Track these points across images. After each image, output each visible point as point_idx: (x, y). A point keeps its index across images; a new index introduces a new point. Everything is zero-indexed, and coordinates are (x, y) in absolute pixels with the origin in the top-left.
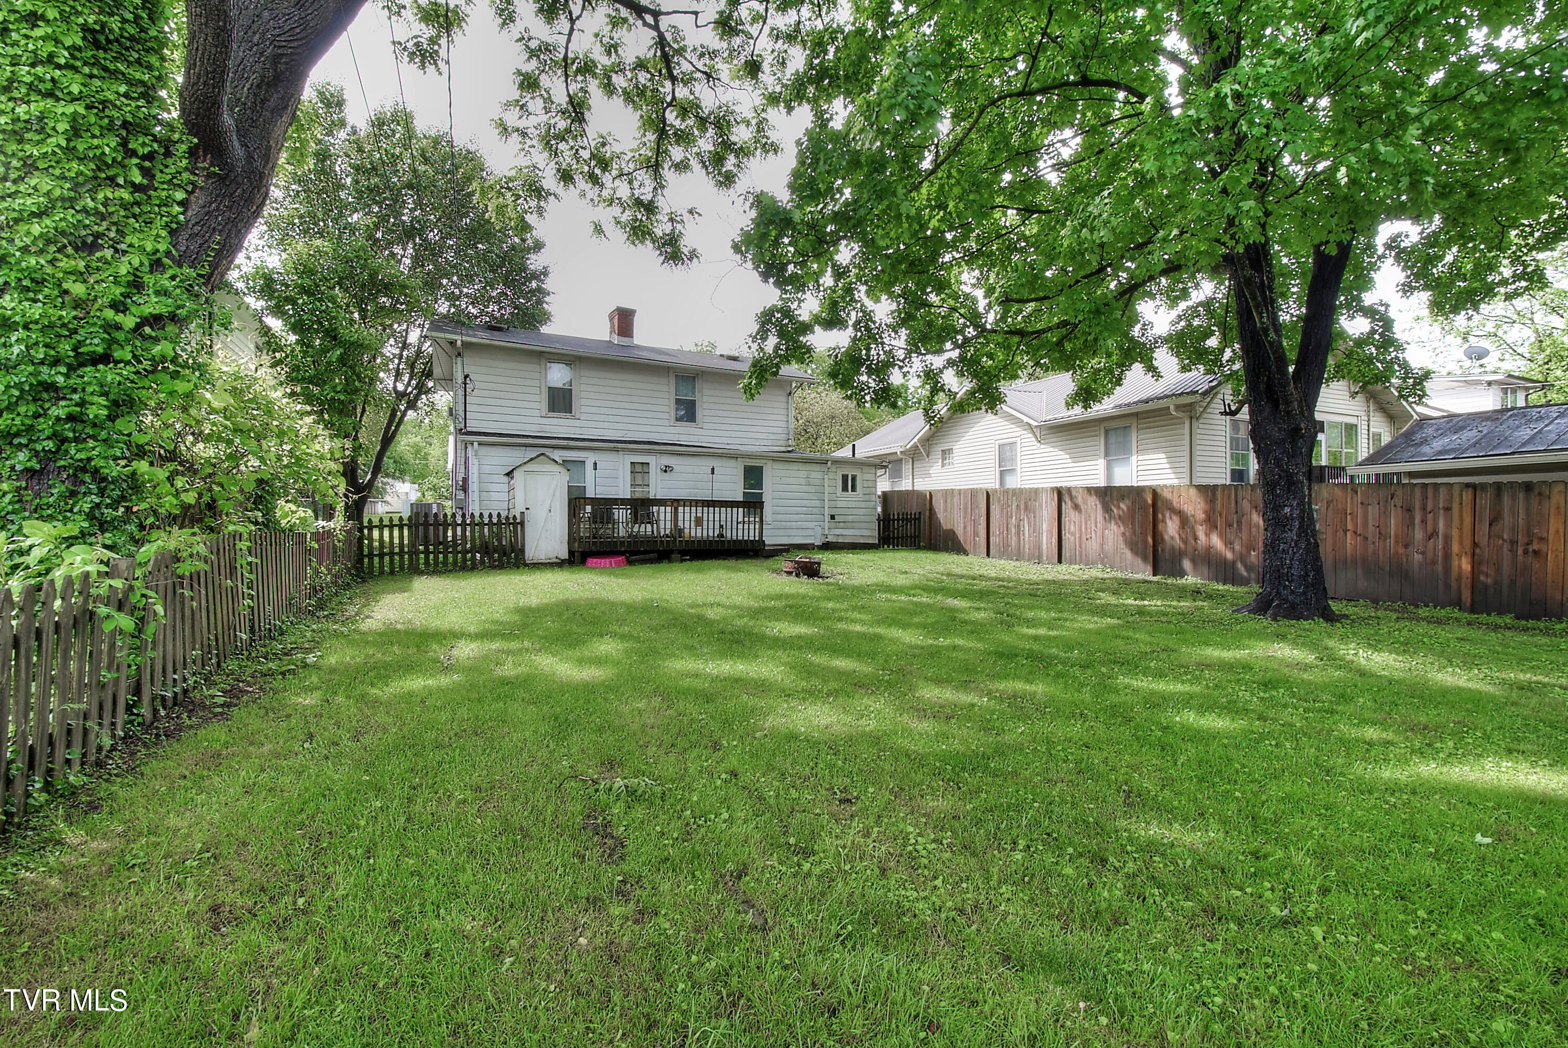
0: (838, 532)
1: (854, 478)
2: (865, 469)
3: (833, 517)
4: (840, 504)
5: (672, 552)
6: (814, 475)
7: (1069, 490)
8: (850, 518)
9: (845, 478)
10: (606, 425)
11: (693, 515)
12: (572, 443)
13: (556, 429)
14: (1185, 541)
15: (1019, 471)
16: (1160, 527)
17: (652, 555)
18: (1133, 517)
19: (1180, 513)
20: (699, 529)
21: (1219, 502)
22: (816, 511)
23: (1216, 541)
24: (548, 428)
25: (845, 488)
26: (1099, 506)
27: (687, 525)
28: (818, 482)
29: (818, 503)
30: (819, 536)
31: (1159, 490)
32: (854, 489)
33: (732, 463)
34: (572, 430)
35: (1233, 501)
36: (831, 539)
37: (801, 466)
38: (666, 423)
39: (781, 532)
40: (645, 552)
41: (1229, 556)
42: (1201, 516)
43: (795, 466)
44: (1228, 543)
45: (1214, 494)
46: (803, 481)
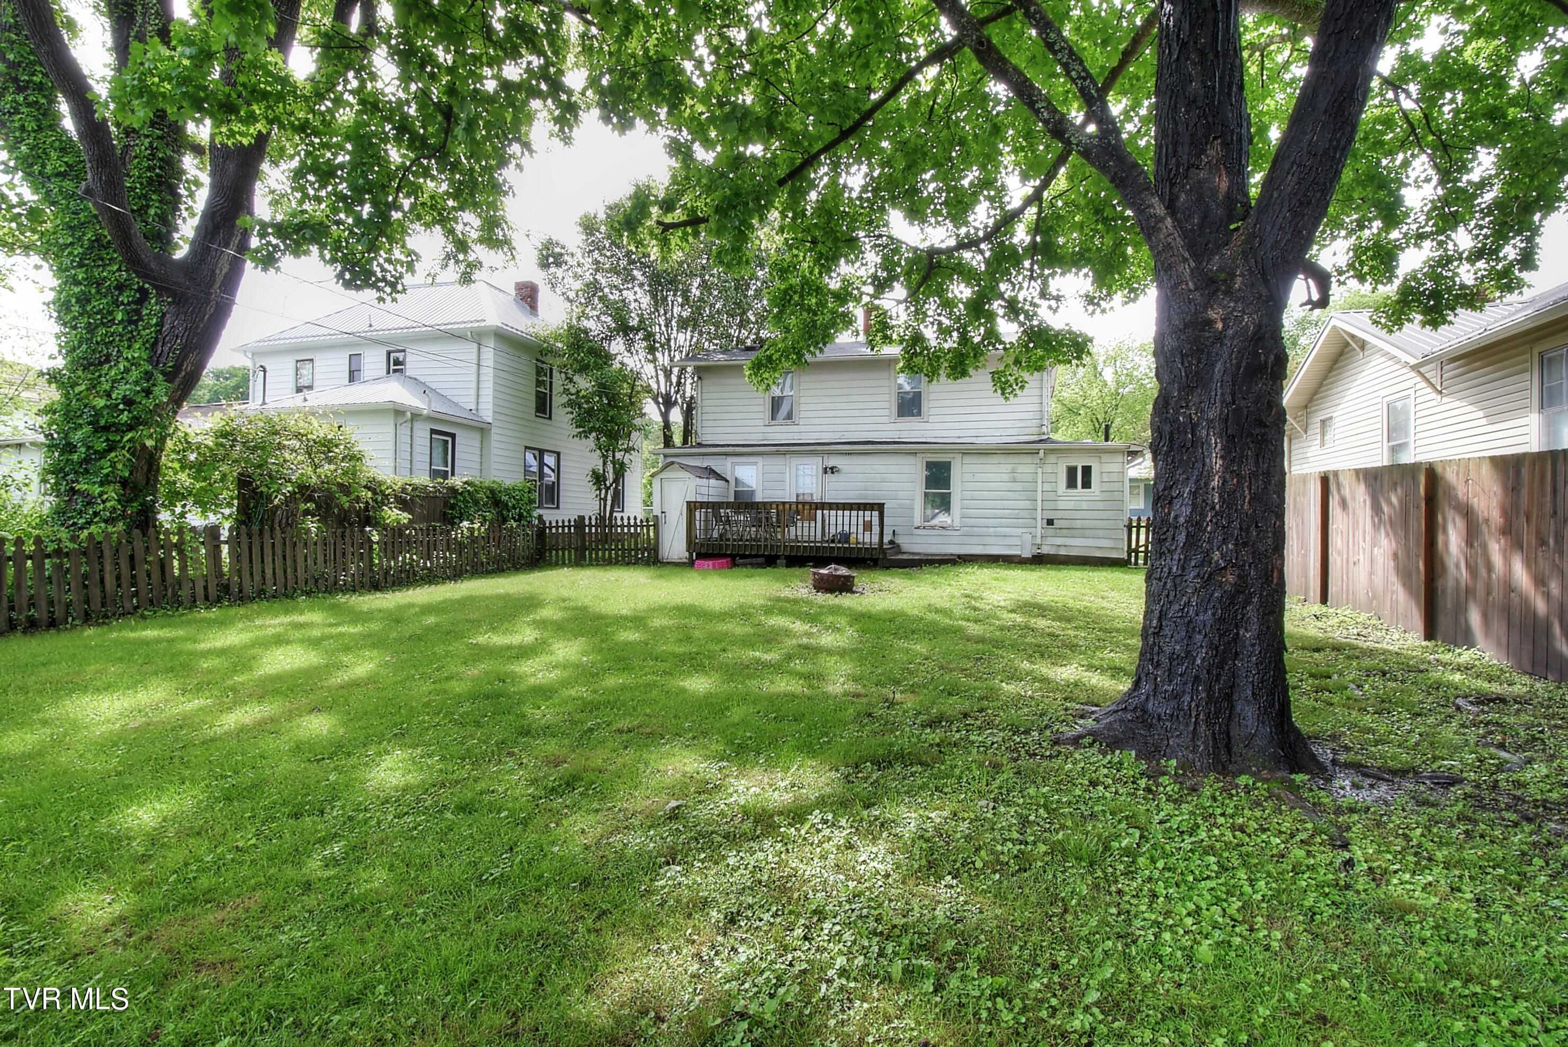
0: (1059, 541)
1: (1087, 471)
2: (1105, 458)
3: (1050, 522)
4: (1061, 505)
5: (778, 557)
6: (1021, 469)
7: (1336, 473)
8: (1078, 524)
9: (1072, 471)
10: (824, 428)
11: (861, 519)
12: (738, 449)
13: (778, 436)
14: (1472, 569)
15: (1412, 446)
16: (1440, 538)
17: (760, 560)
18: (1406, 523)
19: (1468, 513)
20: (867, 534)
21: (1524, 492)
22: (1025, 514)
23: (1521, 575)
24: (770, 436)
25: (1071, 484)
26: (1368, 503)
27: (853, 529)
28: (1029, 478)
29: (1027, 504)
30: (1028, 546)
31: (1439, 470)
32: (1087, 484)
33: (910, 460)
34: (791, 436)
35: (1549, 489)
36: (1045, 550)
37: (1002, 459)
38: (886, 420)
39: (975, 540)
40: (750, 556)
41: (1541, 606)
42: (1496, 517)
43: (995, 459)
44: (1540, 581)
45: (1518, 474)
46: (1005, 477)
